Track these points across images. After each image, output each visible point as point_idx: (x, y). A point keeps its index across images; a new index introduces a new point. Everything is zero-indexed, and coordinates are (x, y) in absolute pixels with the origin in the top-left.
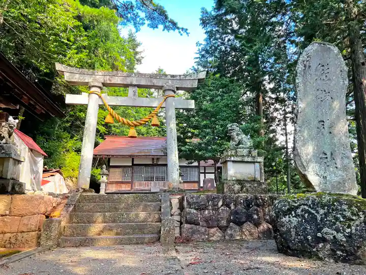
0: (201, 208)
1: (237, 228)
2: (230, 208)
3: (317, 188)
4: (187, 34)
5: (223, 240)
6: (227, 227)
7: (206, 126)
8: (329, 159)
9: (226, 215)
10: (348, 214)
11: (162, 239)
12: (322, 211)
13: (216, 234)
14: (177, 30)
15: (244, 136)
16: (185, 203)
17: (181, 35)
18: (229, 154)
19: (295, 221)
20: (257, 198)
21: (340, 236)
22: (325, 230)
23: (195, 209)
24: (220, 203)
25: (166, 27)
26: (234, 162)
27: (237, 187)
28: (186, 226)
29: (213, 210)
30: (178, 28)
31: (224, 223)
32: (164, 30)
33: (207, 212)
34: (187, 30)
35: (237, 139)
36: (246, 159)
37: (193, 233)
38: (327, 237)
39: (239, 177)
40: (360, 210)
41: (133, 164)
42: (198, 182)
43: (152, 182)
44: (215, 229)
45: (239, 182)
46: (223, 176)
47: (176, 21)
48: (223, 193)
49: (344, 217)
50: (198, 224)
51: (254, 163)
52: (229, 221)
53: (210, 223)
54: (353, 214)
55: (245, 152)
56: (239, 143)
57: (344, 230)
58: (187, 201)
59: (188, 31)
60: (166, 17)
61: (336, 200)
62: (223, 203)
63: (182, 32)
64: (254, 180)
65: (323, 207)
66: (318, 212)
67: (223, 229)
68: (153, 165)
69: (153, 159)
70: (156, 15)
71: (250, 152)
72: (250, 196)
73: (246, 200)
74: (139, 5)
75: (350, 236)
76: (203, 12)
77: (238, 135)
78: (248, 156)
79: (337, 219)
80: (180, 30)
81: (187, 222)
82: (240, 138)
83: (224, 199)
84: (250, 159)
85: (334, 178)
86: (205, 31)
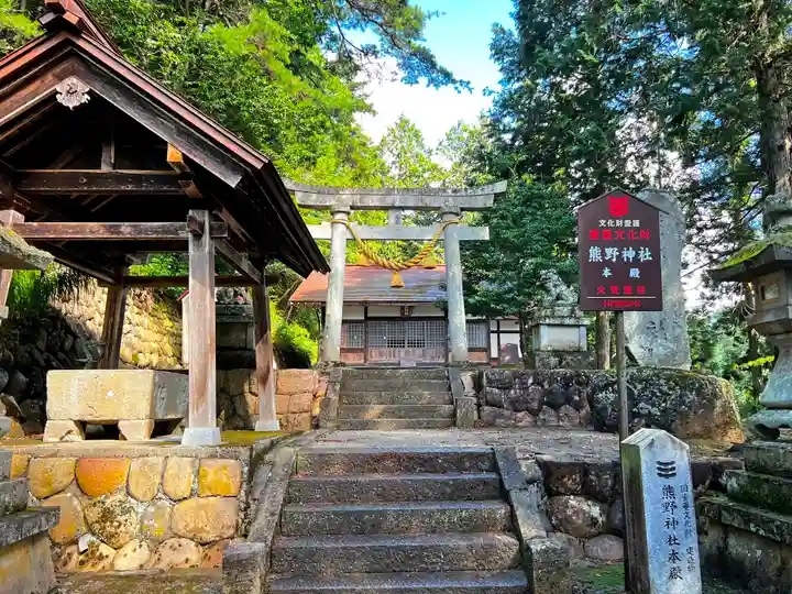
0: (505, 387)
1: (552, 412)
2: (543, 386)
3: (640, 362)
4: (470, 90)
5: (535, 425)
6: (540, 410)
7: (506, 266)
8: (657, 329)
9: (537, 396)
10: (665, 389)
11: (458, 422)
12: (639, 387)
13: (524, 418)
14: (451, 86)
15: (564, 288)
16: (485, 381)
17: (459, 92)
18: (543, 314)
19: (611, 396)
20: (580, 376)
21: (655, 411)
22: (641, 405)
23: (498, 388)
24: (530, 381)
25: (432, 81)
26: (549, 325)
27: (554, 360)
28: (487, 408)
29: (520, 389)
30: (454, 82)
31: (535, 405)
32: (428, 86)
33: (512, 392)
34: (469, 83)
35: (554, 291)
36: (567, 321)
37: (496, 417)
38: (642, 412)
39: (557, 346)
40: (677, 384)
41: (367, 318)
42: (487, 350)
43: (402, 349)
44: (523, 413)
45: (556, 353)
46: (534, 346)
47: (449, 70)
48: (534, 367)
49: (661, 391)
50: (501, 407)
51: (579, 326)
52: (541, 403)
53: (516, 406)
54: (670, 389)
55: (566, 311)
56: (558, 298)
57: (660, 405)
58: (488, 378)
59: (470, 86)
60: (434, 65)
61: (655, 375)
62: (534, 379)
63: (460, 88)
64: (578, 351)
65: (640, 383)
66: (635, 388)
67: (534, 413)
68: (403, 319)
69: (402, 308)
70: (415, 61)
71: (573, 311)
72: (569, 372)
73: (564, 377)
74: (386, 46)
75: (664, 411)
76: (496, 32)
77: (555, 286)
78: (570, 317)
79: (654, 394)
80: (458, 85)
81: (488, 404)
82: (558, 291)
83: (535, 376)
84: (572, 321)
85: (660, 351)
86: (500, 67)
